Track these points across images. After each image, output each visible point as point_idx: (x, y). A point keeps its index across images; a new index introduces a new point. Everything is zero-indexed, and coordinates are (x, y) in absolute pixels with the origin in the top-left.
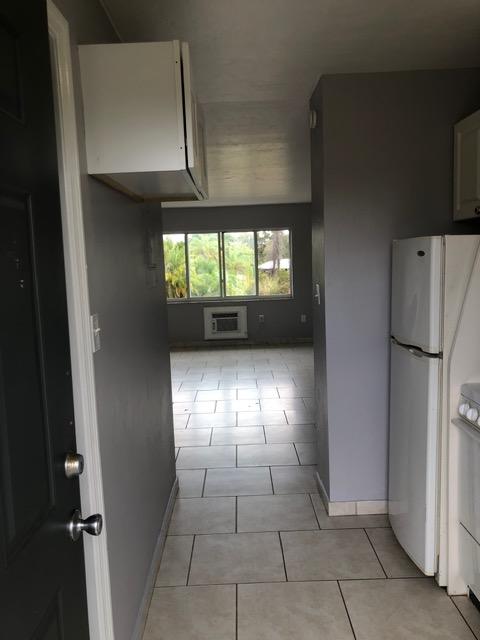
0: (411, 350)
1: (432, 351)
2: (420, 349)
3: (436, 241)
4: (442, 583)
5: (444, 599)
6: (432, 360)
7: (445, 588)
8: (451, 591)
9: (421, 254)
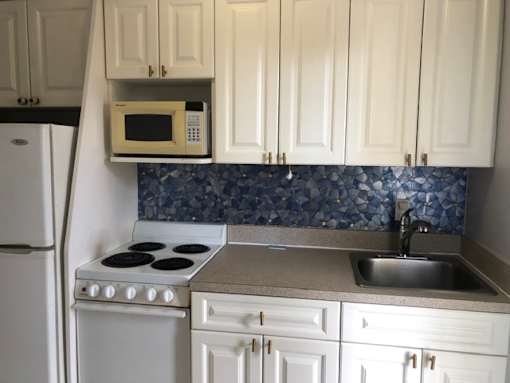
9: (19, 142)
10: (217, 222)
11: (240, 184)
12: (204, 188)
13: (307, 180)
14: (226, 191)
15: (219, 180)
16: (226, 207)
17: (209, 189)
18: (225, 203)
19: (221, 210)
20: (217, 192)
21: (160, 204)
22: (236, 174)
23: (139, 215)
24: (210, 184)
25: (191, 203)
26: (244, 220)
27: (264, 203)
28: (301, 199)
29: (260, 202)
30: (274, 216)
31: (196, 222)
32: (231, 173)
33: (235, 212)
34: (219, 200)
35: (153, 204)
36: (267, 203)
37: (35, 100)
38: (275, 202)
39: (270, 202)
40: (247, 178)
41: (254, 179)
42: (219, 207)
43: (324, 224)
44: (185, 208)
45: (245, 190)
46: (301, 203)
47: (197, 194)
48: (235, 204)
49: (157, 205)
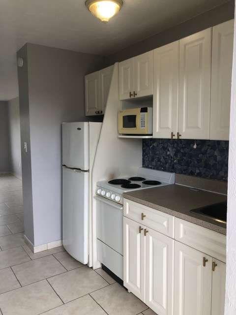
0: (75, 170)
1: (85, 170)
2: (80, 169)
3: (86, 124)
4: (90, 266)
5: (91, 272)
6: (85, 173)
7: (92, 268)
8: (94, 268)
9: (79, 129)
10: (172, 172)
11: (182, 151)
12: (167, 153)
13: (215, 150)
14: (176, 155)
15: (173, 148)
16: (176, 163)
17: (168, 153)
18: (175, 161)
19: (173, 165)
20: (172, 155)
21: (150, 159)
22: (180, 145)
23: (143, 164)
24: (169, 151)
25: (161, 160)
26: (184, 172)
27: (192, 163)
28: (212, 162)
29: (191, 162)
30: (198, 171)
31: (163, 170)
32: (178, 144)
33: (179, 167)
34: (172, 159)
35: (147, 159)
36: (194, 163)
37: (100, 112)
38: (198, 163)
39: (196, 162)
40: (185, 147)
41: (188, 148)
42: (173, 163)
43: (224, 179)
44: (159, 163)
45: (184, 154)
46: (212, 164)
47: (164, 155)
48: (179, 162)
49: (149, 160)
